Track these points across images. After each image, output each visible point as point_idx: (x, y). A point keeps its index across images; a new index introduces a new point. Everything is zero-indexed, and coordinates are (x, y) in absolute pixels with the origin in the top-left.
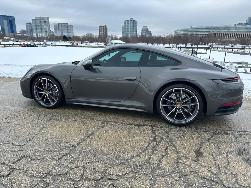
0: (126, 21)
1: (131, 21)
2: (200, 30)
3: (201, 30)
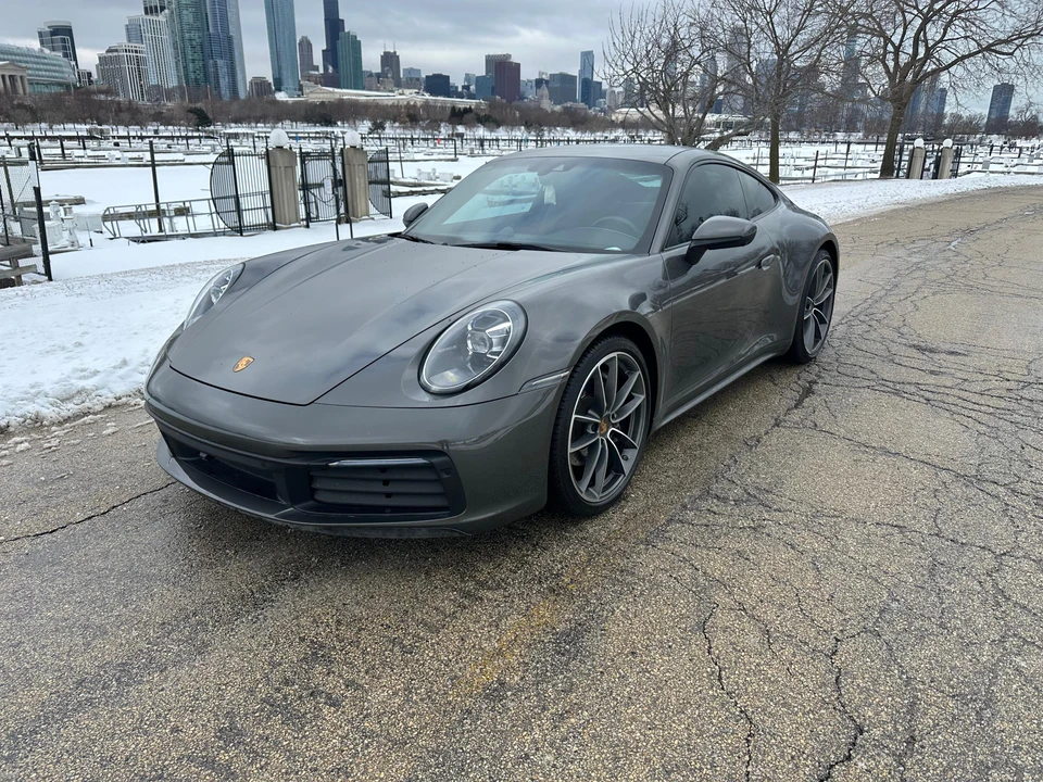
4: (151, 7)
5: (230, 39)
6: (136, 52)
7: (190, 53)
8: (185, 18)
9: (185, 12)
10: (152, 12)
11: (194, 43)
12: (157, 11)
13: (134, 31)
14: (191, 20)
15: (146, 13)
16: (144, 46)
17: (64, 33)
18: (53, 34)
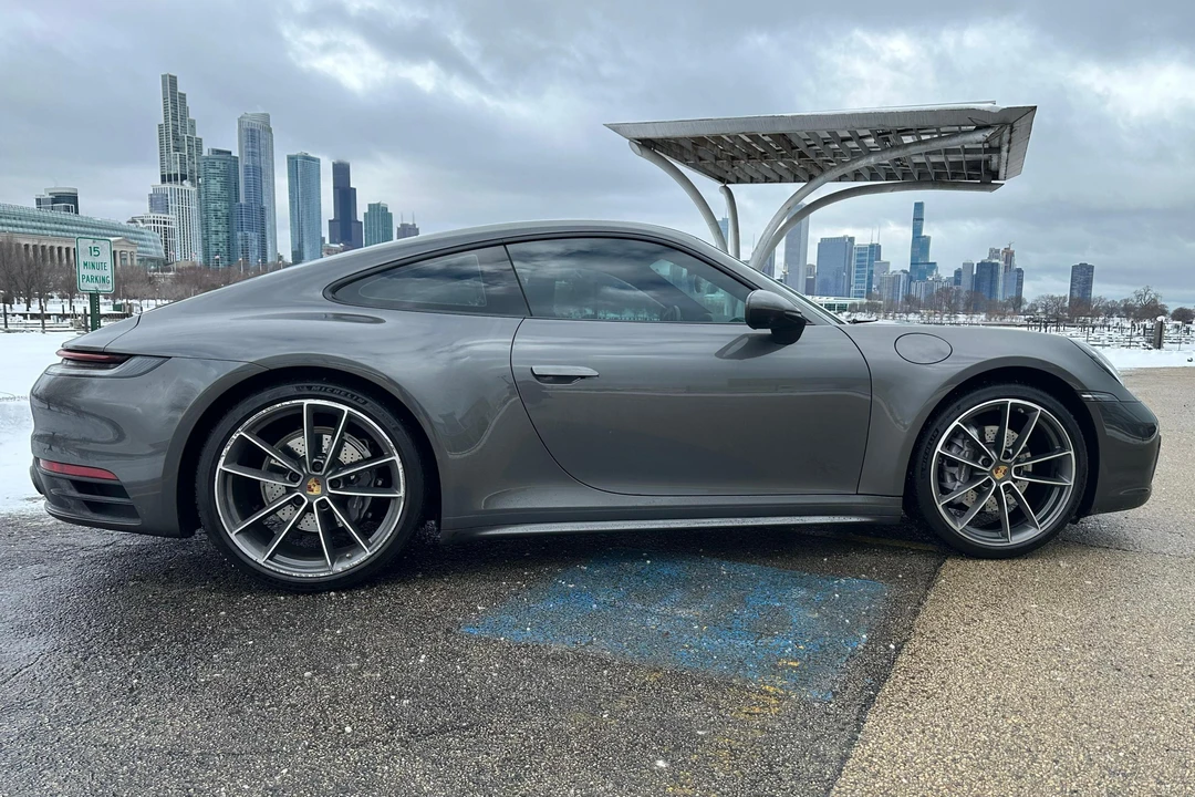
4: (170, 176)
5: (262, 210)
6: (165, 223)
7: (214, 224)
8: (212, 187)
9: (212, 181)
10: (170, 180)
11: (219, 214)
12: (176, 179)
13: (158, 202)
14: (218, 190)
15: (163, 181)
16: (172, 217)
17: (69, 200)
18: (54, 201)
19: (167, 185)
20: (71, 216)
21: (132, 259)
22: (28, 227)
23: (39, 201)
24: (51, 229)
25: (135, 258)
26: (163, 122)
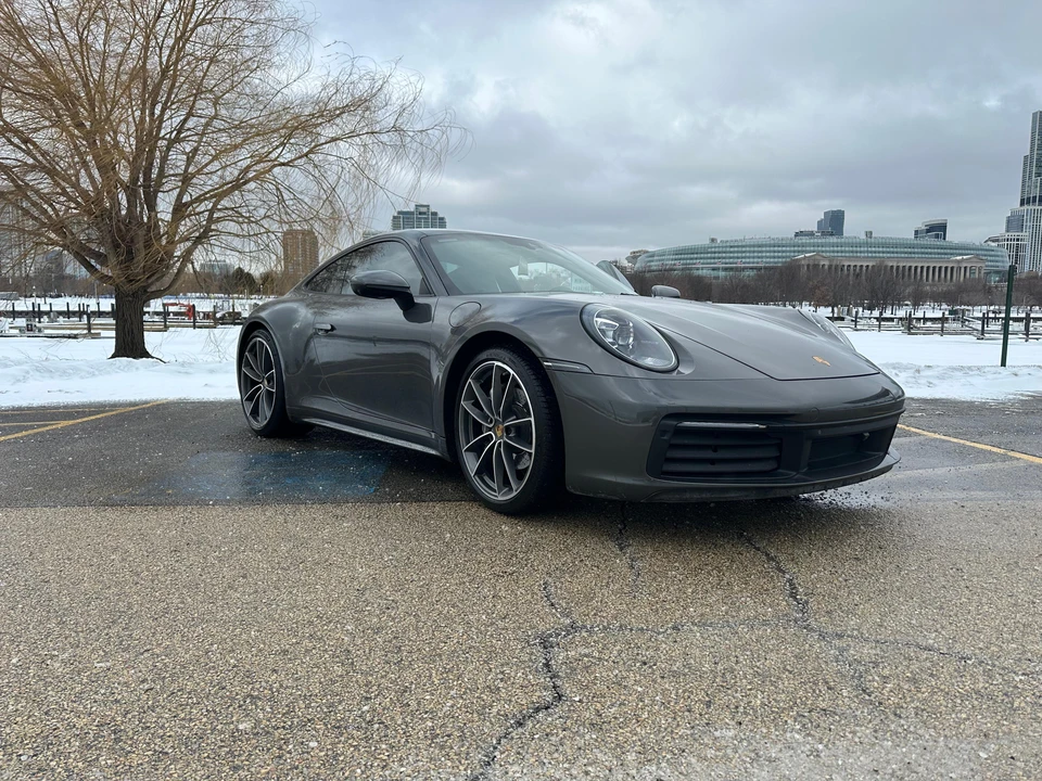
0: (399, 213)
1: (420, 213)
2: (750, 252)
3: (754, 252)
4: (1029, 199)
6: (1018, 240)
10: (1028, 203)
12: (1034, 201)
13: (1014, 222)
15: (1022, 204)
16: (1026, 234)
17: (939, 229)
18: (928, 231)
19: (1026, 207)
20: (940, 242)
21: (980, 272)
22: (901, 253)
23: (916, 232)
24: (918, 253)
25: (983, 272)
26: (1028, 153)
